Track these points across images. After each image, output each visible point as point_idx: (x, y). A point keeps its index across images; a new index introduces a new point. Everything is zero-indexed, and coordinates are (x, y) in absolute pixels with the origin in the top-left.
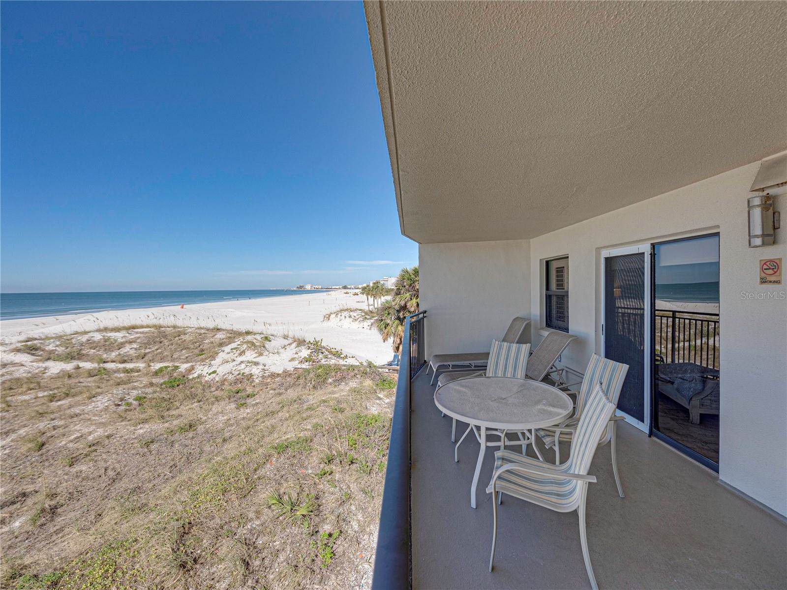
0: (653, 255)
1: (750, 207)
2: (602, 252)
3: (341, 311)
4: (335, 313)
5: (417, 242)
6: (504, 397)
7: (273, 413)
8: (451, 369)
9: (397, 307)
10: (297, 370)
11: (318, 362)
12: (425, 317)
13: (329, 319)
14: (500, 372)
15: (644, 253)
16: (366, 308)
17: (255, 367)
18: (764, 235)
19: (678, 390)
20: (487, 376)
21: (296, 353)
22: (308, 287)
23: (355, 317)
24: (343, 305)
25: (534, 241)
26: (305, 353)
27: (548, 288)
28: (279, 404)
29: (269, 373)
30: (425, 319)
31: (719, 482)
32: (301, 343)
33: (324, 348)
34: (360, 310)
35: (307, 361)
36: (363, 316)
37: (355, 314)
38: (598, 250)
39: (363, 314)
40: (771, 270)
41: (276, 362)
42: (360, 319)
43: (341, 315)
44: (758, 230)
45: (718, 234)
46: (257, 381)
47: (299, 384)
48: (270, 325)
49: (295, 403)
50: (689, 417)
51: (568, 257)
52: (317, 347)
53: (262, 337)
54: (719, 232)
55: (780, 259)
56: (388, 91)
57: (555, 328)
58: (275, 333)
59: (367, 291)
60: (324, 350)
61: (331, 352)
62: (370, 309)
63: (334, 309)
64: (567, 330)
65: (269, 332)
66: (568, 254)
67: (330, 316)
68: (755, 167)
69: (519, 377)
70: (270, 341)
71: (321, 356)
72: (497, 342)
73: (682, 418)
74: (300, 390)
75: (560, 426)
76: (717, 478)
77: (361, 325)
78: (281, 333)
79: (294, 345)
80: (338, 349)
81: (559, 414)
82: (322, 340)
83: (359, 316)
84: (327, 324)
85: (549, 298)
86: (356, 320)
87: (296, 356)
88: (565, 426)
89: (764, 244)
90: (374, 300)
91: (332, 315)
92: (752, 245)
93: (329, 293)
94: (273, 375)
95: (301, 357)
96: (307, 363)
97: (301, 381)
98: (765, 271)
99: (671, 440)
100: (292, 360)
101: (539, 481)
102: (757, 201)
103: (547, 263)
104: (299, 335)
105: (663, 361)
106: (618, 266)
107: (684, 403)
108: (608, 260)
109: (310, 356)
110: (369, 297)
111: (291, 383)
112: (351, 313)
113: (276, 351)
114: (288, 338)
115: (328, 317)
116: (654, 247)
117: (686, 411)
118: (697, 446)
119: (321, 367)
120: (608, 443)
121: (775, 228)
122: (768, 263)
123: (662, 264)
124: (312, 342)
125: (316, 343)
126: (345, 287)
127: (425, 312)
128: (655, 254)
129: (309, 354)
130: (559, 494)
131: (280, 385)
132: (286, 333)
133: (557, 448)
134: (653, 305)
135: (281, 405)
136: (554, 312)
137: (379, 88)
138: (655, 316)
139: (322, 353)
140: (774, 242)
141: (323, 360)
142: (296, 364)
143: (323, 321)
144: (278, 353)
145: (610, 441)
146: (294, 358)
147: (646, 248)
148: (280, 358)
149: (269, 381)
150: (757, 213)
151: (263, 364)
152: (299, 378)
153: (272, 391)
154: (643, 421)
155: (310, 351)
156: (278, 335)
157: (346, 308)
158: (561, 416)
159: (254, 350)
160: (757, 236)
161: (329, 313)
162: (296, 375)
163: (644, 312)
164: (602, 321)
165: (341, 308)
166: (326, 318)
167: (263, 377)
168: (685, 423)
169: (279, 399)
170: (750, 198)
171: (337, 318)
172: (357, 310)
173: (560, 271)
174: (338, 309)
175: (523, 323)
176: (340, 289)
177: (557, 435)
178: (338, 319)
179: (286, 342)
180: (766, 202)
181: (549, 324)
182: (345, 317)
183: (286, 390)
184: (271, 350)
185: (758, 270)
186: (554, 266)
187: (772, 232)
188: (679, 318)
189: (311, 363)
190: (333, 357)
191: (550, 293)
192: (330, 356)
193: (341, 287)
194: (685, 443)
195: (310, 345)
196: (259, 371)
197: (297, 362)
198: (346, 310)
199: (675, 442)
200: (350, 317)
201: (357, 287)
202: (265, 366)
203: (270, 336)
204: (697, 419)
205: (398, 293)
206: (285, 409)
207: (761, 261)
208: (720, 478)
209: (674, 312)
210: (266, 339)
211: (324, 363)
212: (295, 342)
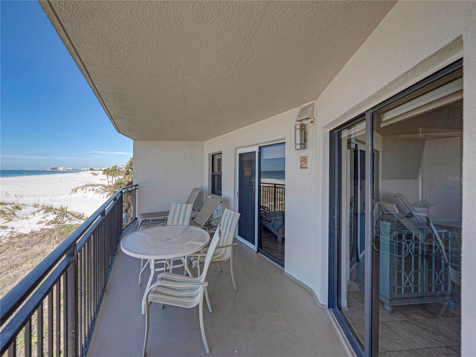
0: (260, 153)
1: (296, 129)
2: (238, 151)
3: (87, 186)
4: (81, 188)
5: (132, 139)
6: (170, 238)
7: (17, 266)
8: (151, 222)
9: (126, 183)
10: (43, 231)
11: (62, 223)
12: (137, 188)
13: (76, 192)
14: (175, 222)
15: (255, 152)
16: (107, 184)
17: (3, 230)
18: (301, 144)
19: (273, 226)
20: (167, 225)
21: (44, 218)
22: (61, 169)
23: (97, 190)
24: (88, 182)
25: (206, 143)
26: (51, 217)
27: (213, 171)
28: (24, 257)
29: (17, 234)
30: (136, 190)
31: (284, 273)
32: (48, 209)
33: (69, 212)
34: (101, 185)
35: (53, 223)
36: (103, 189)
37: (97, 188)
38: (236, 149)
39: (104, 188)
40: (304, 162)
41: (24, 225)
42: (101, 191)
43: (86, 189)
44: (298, 142)
45: (284, 143)
46: (4, 241)
47: (45, 241)
48: (22, 197)
49: (39, 255)
50: (277, 240)
51: (222, 153)
52: (63, 212)
53: (13, 206)
54: (285, 142)
55: (307, 156)
56: (55, 17)
57: (216, 194)
58: (26, 203)
59: (107, 172)
60: (68, 214)
61: (74, 215)
62: (110, 185)
63: (81, 185)
64: (220, 195)
65: (21, 203)
66: (222, 151)
67: (77, 189)
68: (298, 109)
69: (186, 225)
70: (21, 209)
71: (65, 219)
72: (174, 204)
73: (275, 240)
74: (45, 245)
75: (201, 253)
76: (284, 271)
77: (102, 196)
78: (32, 203)
79: (42, 211)
80: (81, 212)
81: (198, 246)
82: (67, 207)
83: (100, 189)
84: (74, 195)
85: (213, 176)
86: (98, 192)
87: (44, 220)
88: (203, 253)
89: (301, 148)
90: (112, 178)
91: (78, 189)
92: (296, 149)
93: (79, 173)
94: (20, 236)
95: (48, 221)
96: (53, 225)
97: (47, 239)
98: (302, 162)
99: (267, 254)
100: (40, 223)
101: (182, 290)
102: (298, 127)
103: (213, 156)
104: (48, 204)
105: (269, 210)
106: (245, 159)
107: (275, 232)
108: (241, 155)
109: (56, 219)
110: (109, 176)
111: (37, 241)
112: (94, 188)
113: (25, 217)
114: (38, 207)
115: (75, 190)
116: (260, 148)
117: (276, 237)
118: (278, 255)
119: (64, 227)
120: (228, 260)
121: (305, 141)
122: (303, 158)
123: (264, 158)
124: (58, 208)
125: (62, 209)
126: (92, 169)
127: (137, 185)
128: (260, 152)
129: (55, 217)
130: (191, 296)
131: (26, 243)
132: (37, 203)
133: (198, 267)
134: (259, 180)
135: (25, 259)
136: (216, 185)
137: (46, 12)
138: (260, 186)
139: (67, 216)
140: (305, 148)
141: (68, 221)
142: (43, 226)
143: (71, 193)
144: (27, 218)
145: (230, 258)
146: (42, 221)
147: (256, 149)
148: (29, 222)
149: (16, 240)
150: (298, 132)
151: (12, 228)
152: (44, 236)
153: (18, 249)
154: (254, 244)
155: (56, 215)
156: (29, 204)
157: (90, 183)
158: (199, 247)
159: (3, 217)
160: (298, 144)
161: (76, 187)
162: (43, 234)
163: (255, 184)
164: (237, 190)
165: (87, 183)
166: (73, 191)
167: (11, 238)
168: (275, 243)
169: (24, 254)
170: (296, 125)
171: (82, 191)
172: (99, 185)
173: (220, 161)
174: (84, 184)
175: (198, 192)
176: (87, 170)
177: (199, 258)
178: (84, 192)
179: (36, 209)
180: (301, 127)
181: (213, 192)
182: (89, 190)
183: (32, 246)
184: (20, 216)
185: (299, 161)
186: (217, 157)
187: (304, 143)
188: (278, 188)
189: (56, 224)
190: (76, 219)
191: (214, 174)
192: (73, 219)
193: (88, 169)
194: (273, 254)
195: (56, 211)
196: (7, 233)
197: (44, 224)
198: (91, 185)
199: (268, 254)
200: (93, 190)
201: (101, 169)
202: (13, 229)
203: (21, 206)
204: (281, 241)
205: (128, 173)
206: (30, 261)
207: (300, 157)
208: (285, 271)
209: (275, 185)
210: (17, 207)
211: (68, 224)
212: (43, 209)
